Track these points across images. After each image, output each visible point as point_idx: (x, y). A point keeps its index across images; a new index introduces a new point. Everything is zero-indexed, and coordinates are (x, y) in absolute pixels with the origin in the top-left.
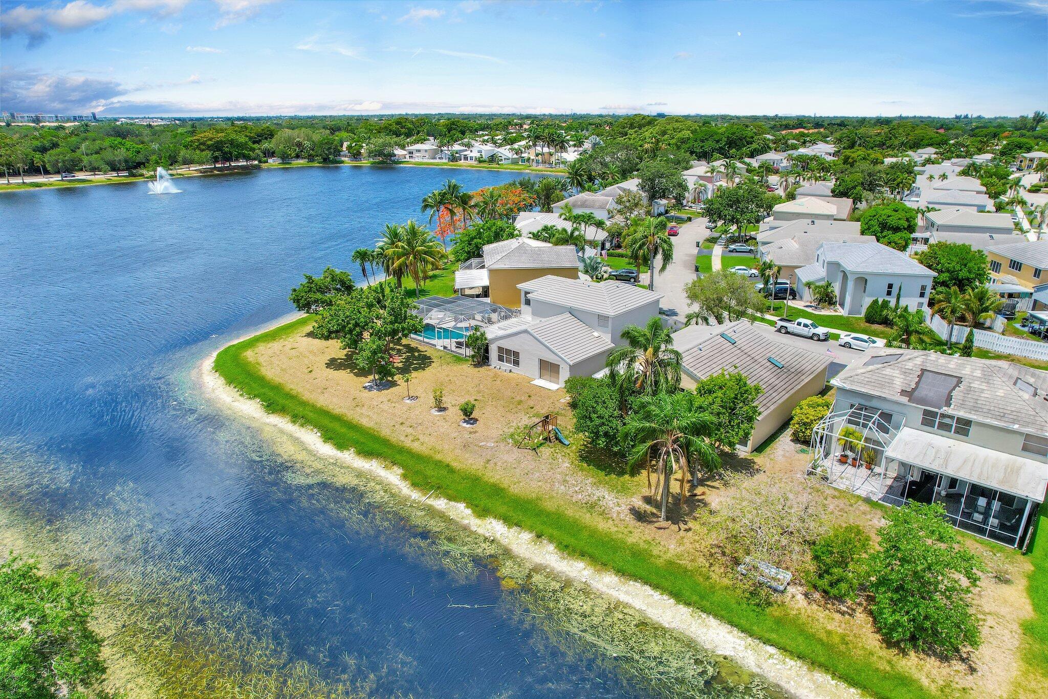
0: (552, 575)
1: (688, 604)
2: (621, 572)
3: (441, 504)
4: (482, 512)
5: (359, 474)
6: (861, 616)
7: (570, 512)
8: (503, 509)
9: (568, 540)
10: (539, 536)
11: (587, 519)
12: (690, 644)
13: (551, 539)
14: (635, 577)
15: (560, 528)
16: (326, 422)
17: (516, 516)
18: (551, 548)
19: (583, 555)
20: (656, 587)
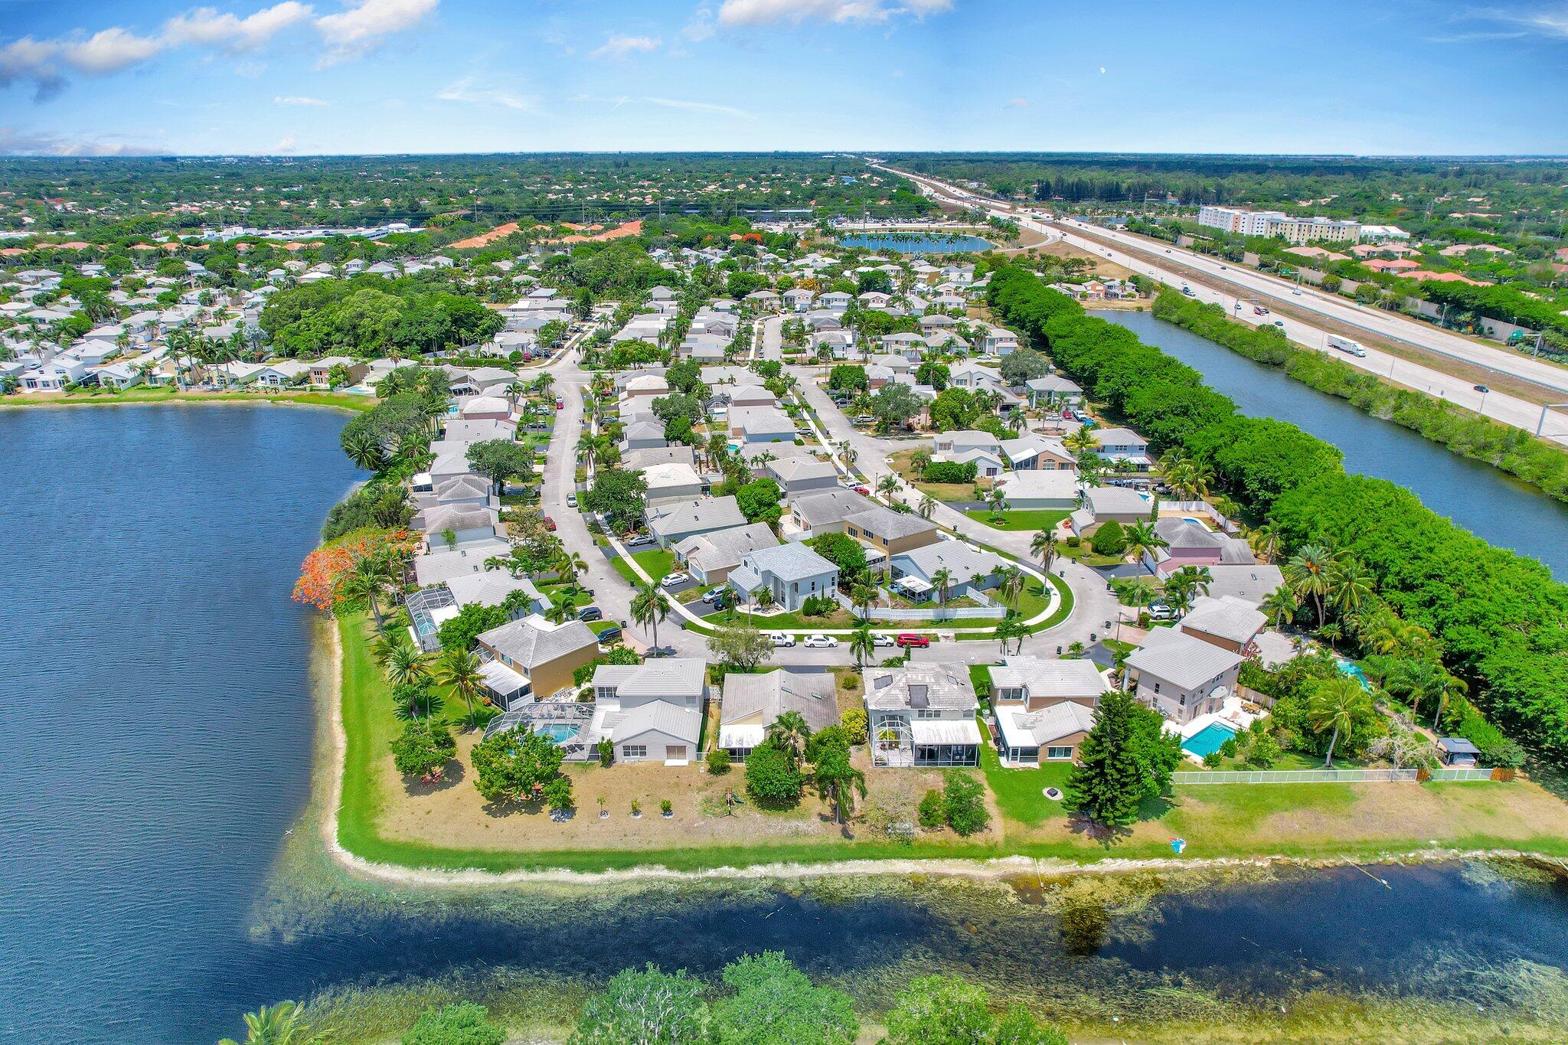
0: (812, 878)
1: (879, 859)
2: (840, 860)
3: (712, 873)
4: (743, 865)
5: (640, 881)
6: (947, 829)
7: (789, 843)
8: (753, 858)
9: (801, 857)
10: (785, 862)
11: (800, 841)
12: (895, 876)
13: (793, 861)
14: (848, 859)
15: (792, 853)
16: (562, 859)
17: (765, 858)
18: (796, 865)
19: (815, 861)
20: (860, 858)
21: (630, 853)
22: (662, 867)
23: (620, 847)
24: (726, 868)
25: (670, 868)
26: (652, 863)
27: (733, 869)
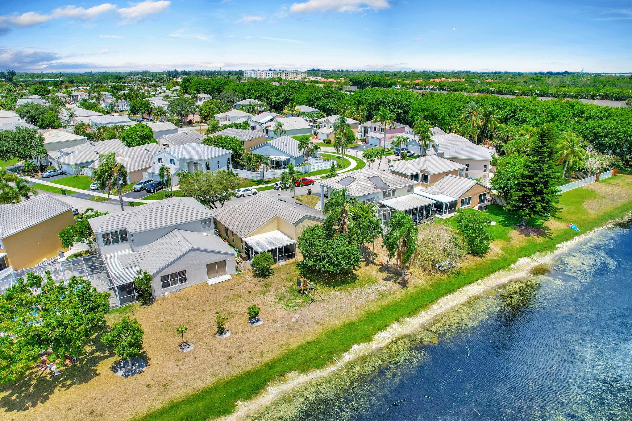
3: (349, 357)
4: (368, 338)
7: (384, 304)
8: (370, 328)
9: (404, 311)
13: (403, 317)
15: (395, 311)
17: (380, 324)
18: (408, 319)
19: (418, 310)
21: (249, 375)
22: (295, 373)
23: (234, 372)
24: (355, 347)
25: (304, 370)
26: (282, 374)
27: (363, 345)
